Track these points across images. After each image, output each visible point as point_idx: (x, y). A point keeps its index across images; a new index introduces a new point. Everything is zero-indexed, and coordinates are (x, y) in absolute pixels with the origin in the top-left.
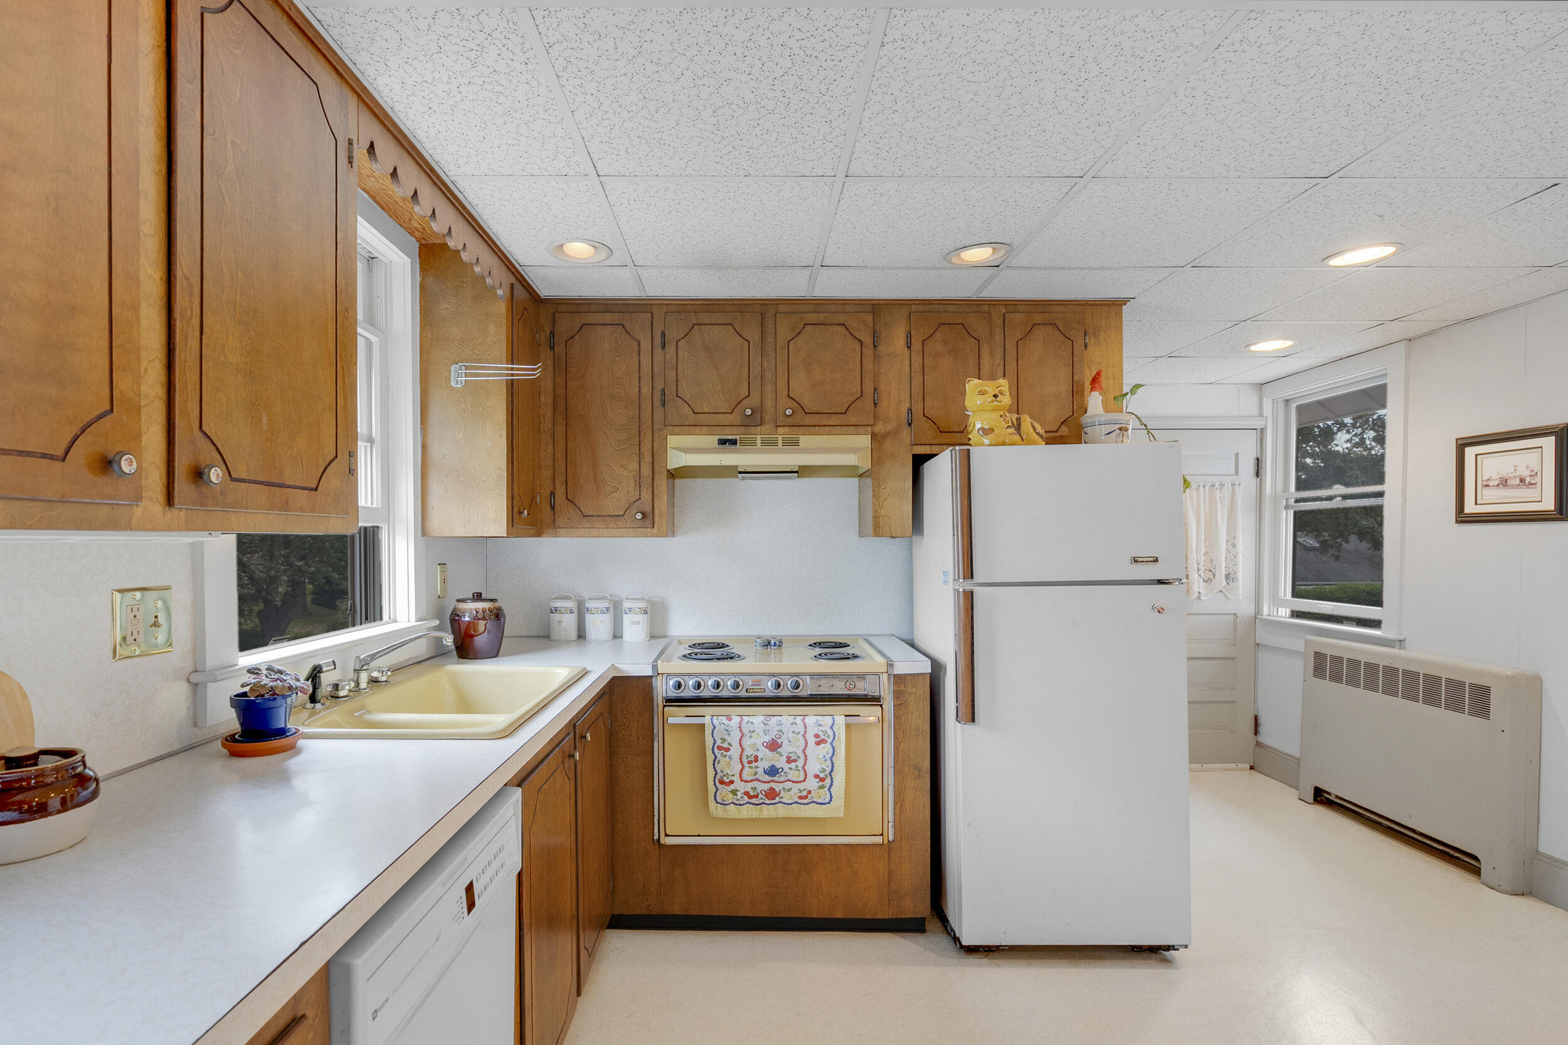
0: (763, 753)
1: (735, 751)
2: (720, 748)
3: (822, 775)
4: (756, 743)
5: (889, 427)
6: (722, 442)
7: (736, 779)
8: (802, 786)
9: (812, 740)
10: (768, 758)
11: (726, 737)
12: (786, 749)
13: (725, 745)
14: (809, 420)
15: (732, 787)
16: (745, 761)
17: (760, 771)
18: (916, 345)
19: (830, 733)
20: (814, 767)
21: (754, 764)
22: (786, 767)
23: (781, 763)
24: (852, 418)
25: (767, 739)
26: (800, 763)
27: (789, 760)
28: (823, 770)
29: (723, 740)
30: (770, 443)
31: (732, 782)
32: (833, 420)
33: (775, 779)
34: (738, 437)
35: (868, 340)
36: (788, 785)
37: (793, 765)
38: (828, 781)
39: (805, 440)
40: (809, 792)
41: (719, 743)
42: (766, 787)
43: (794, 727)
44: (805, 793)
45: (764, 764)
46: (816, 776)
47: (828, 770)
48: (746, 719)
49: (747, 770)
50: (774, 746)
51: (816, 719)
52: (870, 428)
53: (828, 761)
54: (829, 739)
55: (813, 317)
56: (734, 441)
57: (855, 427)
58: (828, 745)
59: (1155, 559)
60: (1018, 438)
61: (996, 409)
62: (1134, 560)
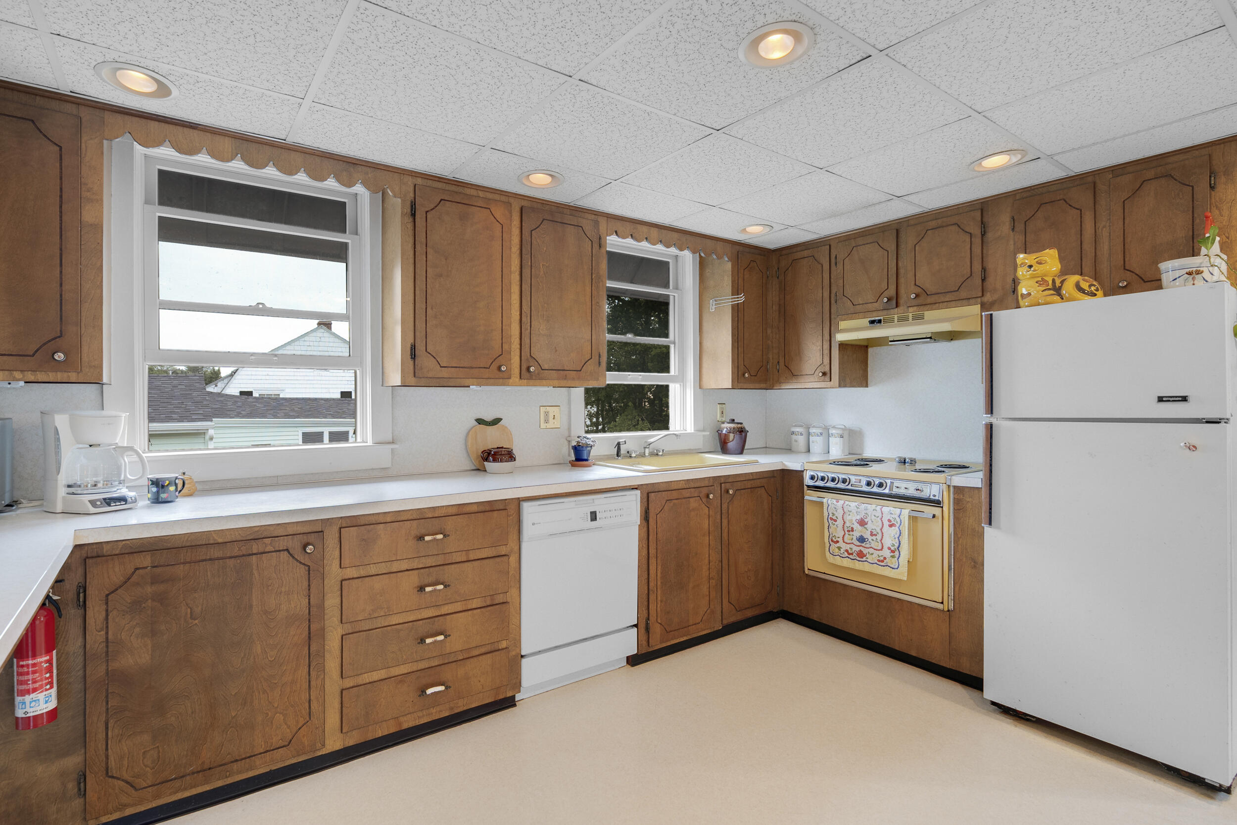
0: (856, 526)
1: (840, 522)
2: (832, 519)
3: (892, 548)
4: (852, 519)
5: (996, 297)
6: (872, 322)
7: (840, 540)
8: (880, 553)
9: (886, 523)
10: (858, 531)
11: (835, 513)
12: (870, 526)
13: (834, 518)
14: (930, 300)
15: (838, 545)
16: (846, 530)
17: (855, 538)
18: (1020, 226)
19: (898, 520)
20: (888, 542)
21: (851, 533)
22: (870, 538)
23: (867, 535)
24: (963, 294)
25: (858, 517)
26: (879, 537)
27: (872, 534)
28: (893, 545)
29: (833, 514)
30: (903, 319)
31: (838, 542)
32: (948, 297)
33: (863, 545)
34: (882, 318)
35: (977, 231)
36: (871, 551)
37: (874, 538)
38: (897, 553)
39: (929, 314)
40: (885, 558)
41: (831, 516)
42: (858, 549)
43: (875, 512)
44: (882, 558)
45: (857, 534)
46: (889, 548)
47: (897, 545)
48: (847, 503)
49: (847, 536)
50: (862, 523)
51: (891, 510)
52: (979, 300)
53: (897, 539)
54: (898, 525)
55: (933, 224)
56: (880, 321)
57: (968, 300)
58: (897, 528)
59: (1184, 399)
60: (1057, 298)
61: (1033, 277)
62: (1160, 399)
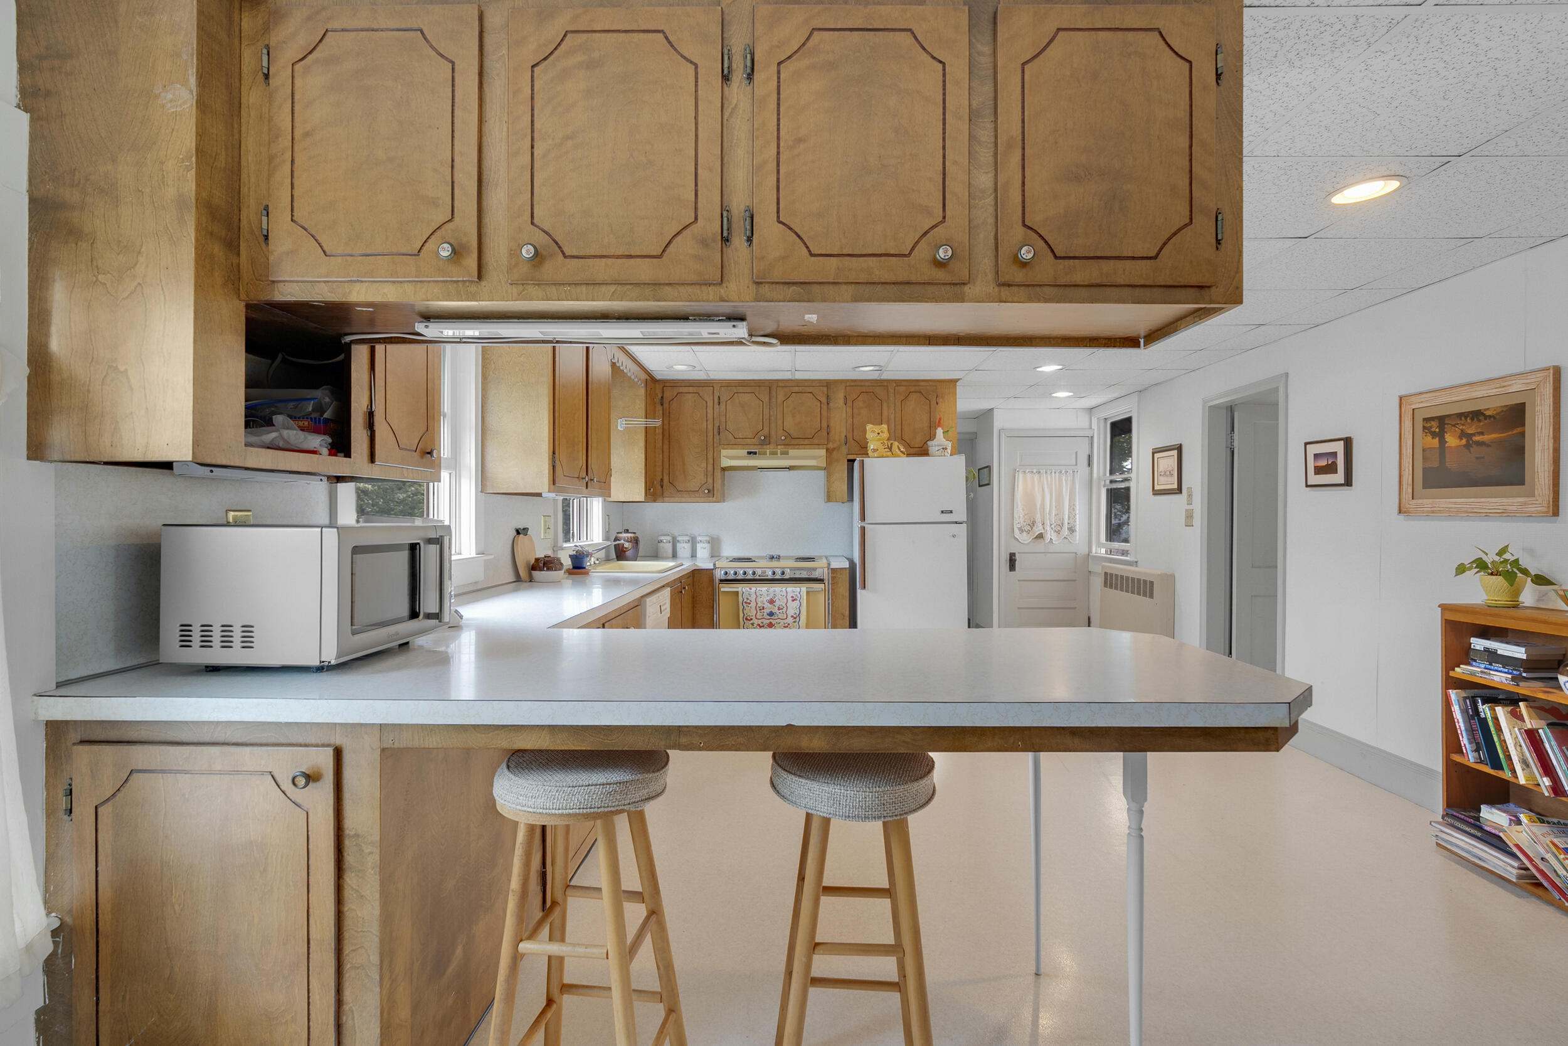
0: (767, 605)
1: (753, 604)
2: (746, 603)
3: (795, 616)
4: (763, 600)
5: (835, 445)
6: (749, 453)
7: (754, 618)
8: (785, 621)
9: (790, 599)
10: (768, 608)
11: (749, 598)
12: (777, 603)
13: (748, 601)
14: (793, 442)
15: (752, 622)
16: (758, 609)
17: (765, 614)
18: (850, 403)
19: (799, 595)
20: (791, 612)
21: (762, 611)
22: (778, 612)
23: (775, 610)
24: (816, 441)
25: (769, 598)
26: (784, 610)
27: (779, 609)
28: (796, 614)
29: (748, 599)
30: (774, 453)
31: (751, 619)
32: (806, 442)
33: (772, 618)
34: (757, 451)
35: (824, 400)
36: (779, 621)
37: (781, 611)
38: (798, 618)
39: (792, 452)
40: (789, 624)
41: (745, 600)
42: (768, 621)
43: (781, 593)
44: (787, 625)
45: (767, 611)
46: (792, 616)
47: (798, 613)
48: (758, 589)
49: (759, 613)
50: (772, 602)
51: (792, 589)
52: (825, 446)
53: (798, 609)
54: (798, 599)
55: (796, 389)
56: (755, 453)
57: (818, 445)
58: (798, 602)
59: (951, 512)
60: (890, 453)
61: (879, 440)
62: (942, 512)
